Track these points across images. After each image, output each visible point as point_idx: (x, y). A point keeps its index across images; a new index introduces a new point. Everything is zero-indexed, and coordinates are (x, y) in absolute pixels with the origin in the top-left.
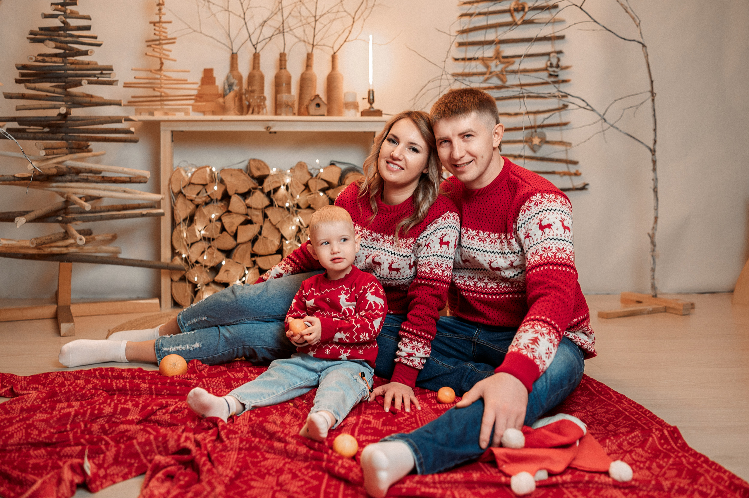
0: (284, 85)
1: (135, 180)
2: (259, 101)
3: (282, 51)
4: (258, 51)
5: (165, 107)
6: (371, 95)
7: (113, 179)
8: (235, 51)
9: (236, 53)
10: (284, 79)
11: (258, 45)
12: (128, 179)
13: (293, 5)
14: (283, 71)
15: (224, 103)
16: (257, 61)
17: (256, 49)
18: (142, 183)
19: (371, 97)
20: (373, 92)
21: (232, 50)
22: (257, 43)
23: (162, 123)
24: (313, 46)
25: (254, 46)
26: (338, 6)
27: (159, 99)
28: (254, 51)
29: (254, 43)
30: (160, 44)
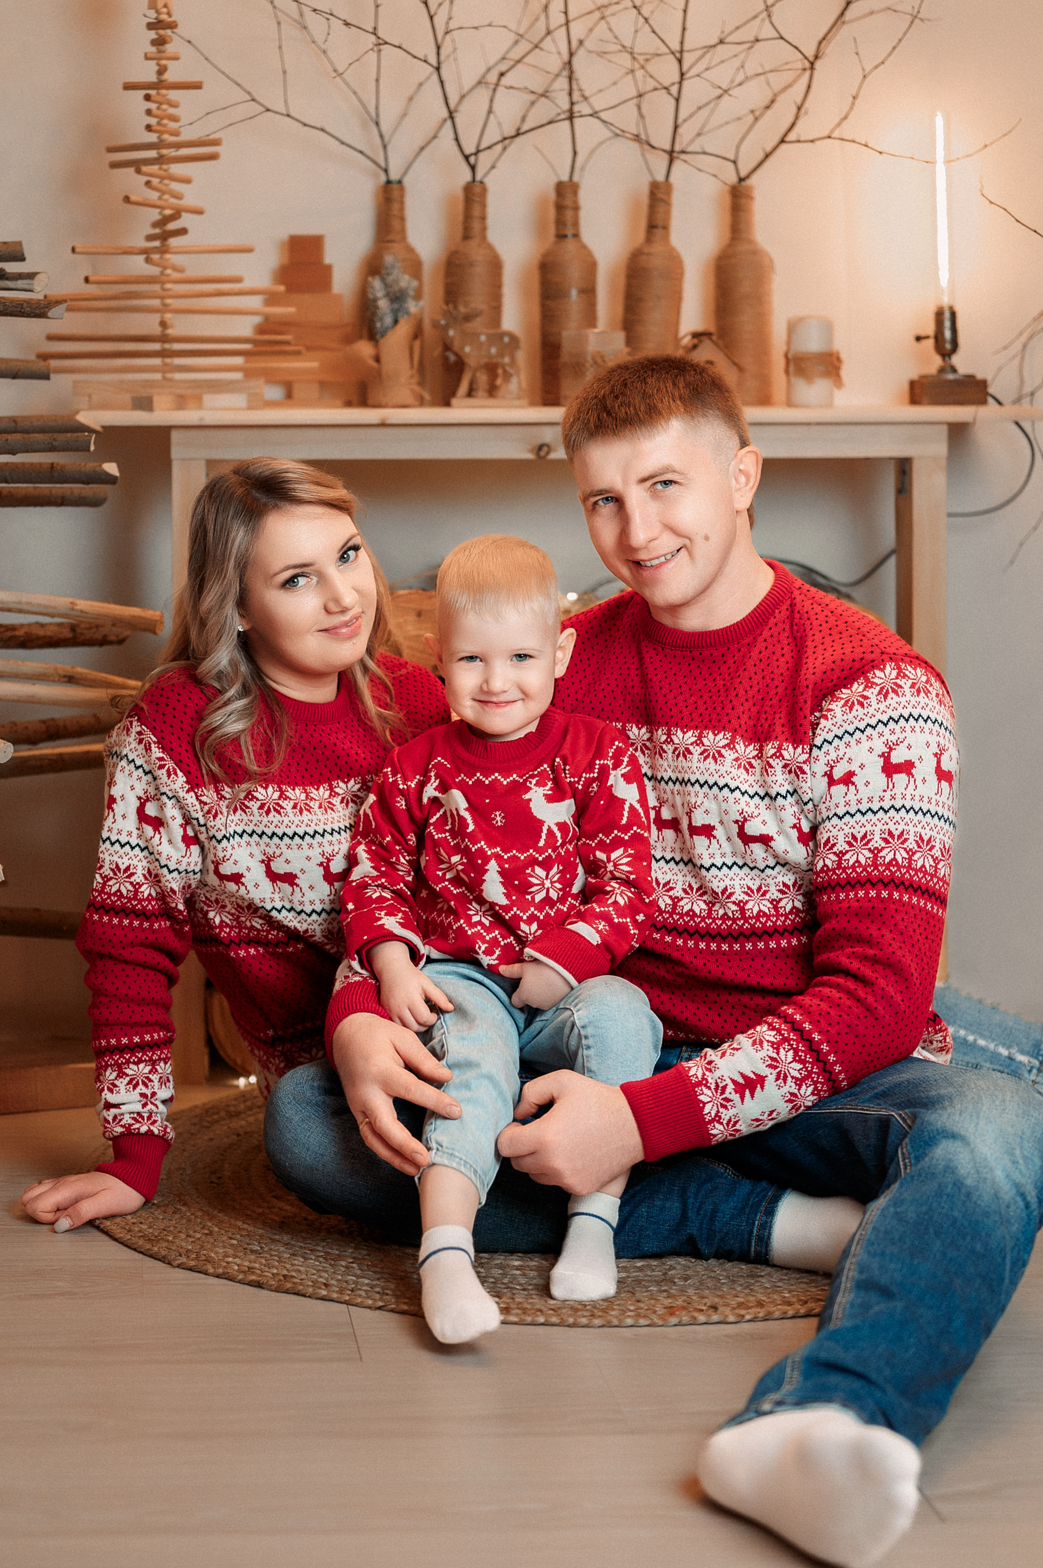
0: (574, 293)
1: (88, 635)
2: (493, 351)
3: (565, 178)
4: (479, 177)
5: (178, 376)
6: (947, 324)
7: (21, 633)
8: (394, 176)
9: (400, 182)
10: (574, 273)
11: (481, 155)
12: (67, 634)
13: (597, 15)
14: (570, 245)
15: (377, 359)
16: (476, 212)
17: (473, 168)
18: (111, 643)
19: (948, 334)
20: (953, 315)
21: (386, 171)
22: (478, 152)
23: (175, 435)
24: (671, 155)
25: (467, 158)
26: (758, 20)
27: (157, 346)
28: (467, 176)
29: (469, 149)
30: (160, 160)
